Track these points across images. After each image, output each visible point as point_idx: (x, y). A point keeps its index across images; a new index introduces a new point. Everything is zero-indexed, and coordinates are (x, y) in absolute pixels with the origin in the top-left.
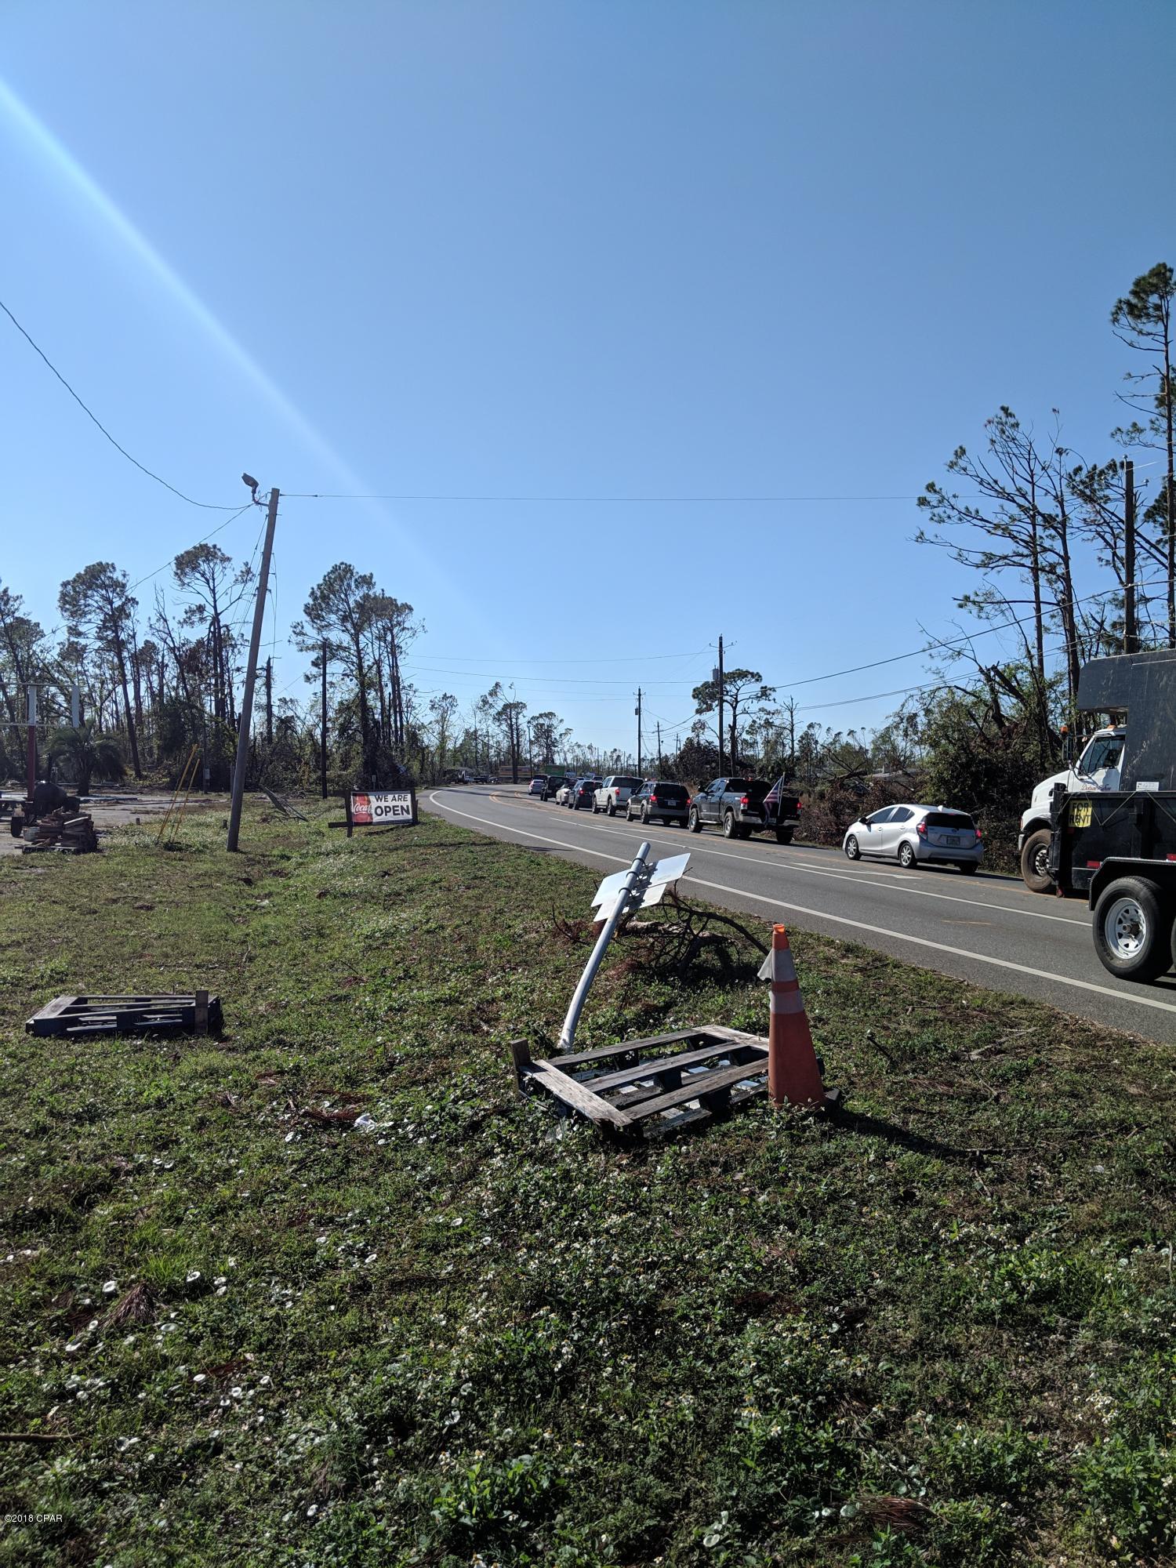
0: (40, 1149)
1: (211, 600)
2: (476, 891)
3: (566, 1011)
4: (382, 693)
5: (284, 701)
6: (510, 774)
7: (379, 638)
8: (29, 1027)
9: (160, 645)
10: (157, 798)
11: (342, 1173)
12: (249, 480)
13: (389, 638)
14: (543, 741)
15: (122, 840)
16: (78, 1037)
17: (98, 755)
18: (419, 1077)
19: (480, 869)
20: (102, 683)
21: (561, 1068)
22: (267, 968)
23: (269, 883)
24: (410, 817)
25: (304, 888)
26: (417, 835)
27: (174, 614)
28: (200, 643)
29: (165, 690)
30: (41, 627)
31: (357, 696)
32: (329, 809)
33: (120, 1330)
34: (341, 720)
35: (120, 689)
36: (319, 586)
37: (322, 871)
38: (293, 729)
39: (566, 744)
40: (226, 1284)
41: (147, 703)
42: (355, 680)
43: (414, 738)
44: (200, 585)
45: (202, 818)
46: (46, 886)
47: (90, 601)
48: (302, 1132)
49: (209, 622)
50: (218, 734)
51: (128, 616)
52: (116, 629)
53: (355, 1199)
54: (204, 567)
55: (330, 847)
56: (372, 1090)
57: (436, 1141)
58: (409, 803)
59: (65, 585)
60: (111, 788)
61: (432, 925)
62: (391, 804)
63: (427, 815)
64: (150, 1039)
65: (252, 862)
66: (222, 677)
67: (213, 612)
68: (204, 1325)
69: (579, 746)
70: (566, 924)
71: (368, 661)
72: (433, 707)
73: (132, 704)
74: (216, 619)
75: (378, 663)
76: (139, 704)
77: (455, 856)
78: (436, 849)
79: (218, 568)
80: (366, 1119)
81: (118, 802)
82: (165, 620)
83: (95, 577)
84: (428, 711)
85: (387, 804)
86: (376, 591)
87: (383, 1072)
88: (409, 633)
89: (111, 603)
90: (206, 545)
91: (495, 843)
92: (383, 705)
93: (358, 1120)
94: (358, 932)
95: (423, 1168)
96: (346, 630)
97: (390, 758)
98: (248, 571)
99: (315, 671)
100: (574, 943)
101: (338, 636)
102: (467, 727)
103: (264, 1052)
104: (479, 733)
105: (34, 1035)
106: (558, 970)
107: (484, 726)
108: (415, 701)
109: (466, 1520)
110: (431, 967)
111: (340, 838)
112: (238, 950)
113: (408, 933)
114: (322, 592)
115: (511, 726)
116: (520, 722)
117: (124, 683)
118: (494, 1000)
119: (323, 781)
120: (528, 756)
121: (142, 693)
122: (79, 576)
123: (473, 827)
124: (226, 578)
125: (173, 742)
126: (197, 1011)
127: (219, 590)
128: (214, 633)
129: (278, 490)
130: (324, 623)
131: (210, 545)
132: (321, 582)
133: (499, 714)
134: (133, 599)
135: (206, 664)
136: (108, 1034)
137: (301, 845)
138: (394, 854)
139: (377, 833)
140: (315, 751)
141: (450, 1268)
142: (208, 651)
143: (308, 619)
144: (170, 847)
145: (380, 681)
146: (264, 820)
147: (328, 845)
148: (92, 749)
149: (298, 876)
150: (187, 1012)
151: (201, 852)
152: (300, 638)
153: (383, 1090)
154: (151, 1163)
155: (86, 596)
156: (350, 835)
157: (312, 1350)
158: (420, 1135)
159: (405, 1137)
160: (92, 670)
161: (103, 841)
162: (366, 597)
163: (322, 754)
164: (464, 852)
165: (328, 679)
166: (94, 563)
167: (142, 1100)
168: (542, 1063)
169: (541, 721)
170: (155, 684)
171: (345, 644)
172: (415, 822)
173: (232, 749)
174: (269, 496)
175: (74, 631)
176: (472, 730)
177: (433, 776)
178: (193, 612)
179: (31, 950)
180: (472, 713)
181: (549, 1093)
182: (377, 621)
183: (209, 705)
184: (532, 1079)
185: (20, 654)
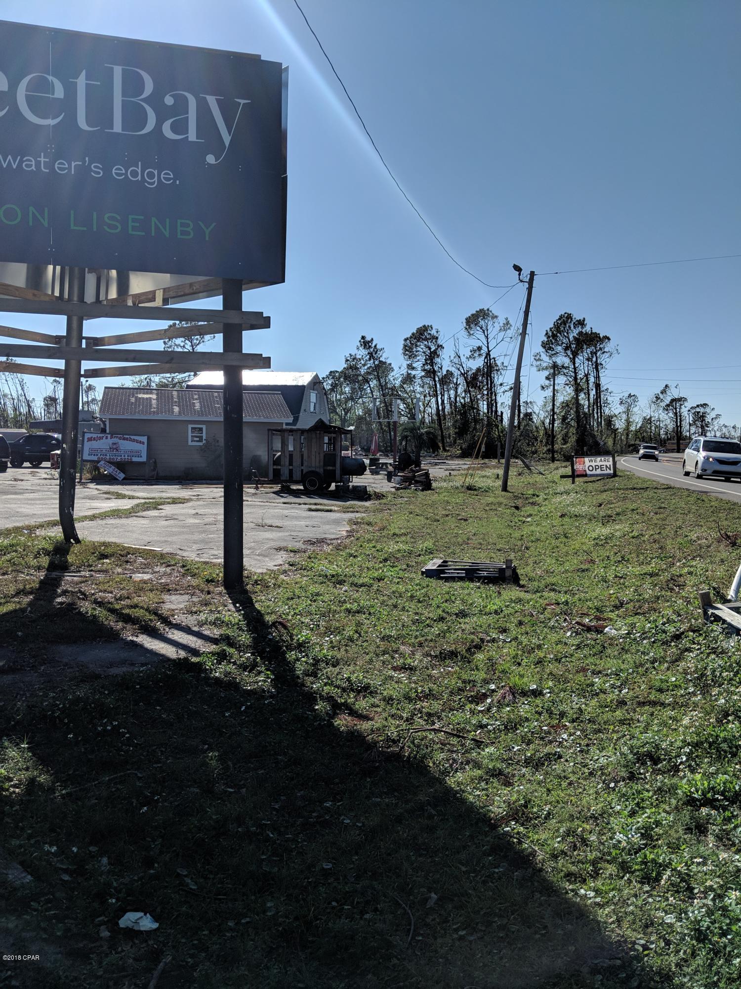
0: (443, 626)
1: (485, 343)
2: (662, 516)
3: (731, 583)
4: (589, 395)
5: (526, 403)
6: (675, 447)
7: (588, 359)
8: (423, 573)
9: (456, 373)
10: (457, 462)
11: (602, 652)
12: (517, 268)
13: (594, 359)
14: (699, 424)
15: (444, 484)
16: (447, 579)
17: (425, 438)
18: (639, 611)
19: (663, 503)
20: (425, 396)
21: (731, 608)
22: (537, 553)
23: (529, 509)
24: (612, 472)
25: (551, 512)
26: (616, 483)
27: (465, 352)
28: (478, 370)
29: (458, 399)
30: (392, 366)
31: (573, 398)
32: (557, 468)
33: (500, 705)
34: (562, 414)
35: (433, 400)
36: (551, 329)
37: (560, 503)
38: (531, 419)
39: (716, 425)
40: (549, 693)
41: (447, 407)
42: (572, 388)
43: (609, 421)
44: (479, 334)
45: (484, 473)
46: (411, 507)
47: (419, 349)
48: (575, 632)
49: (484, 357)
50: (490, 424)
51: (438, 356)
52: (432, 364)
53: (611, 665)
54: (482, 323)
55: (563, 490)
56: (612, 615)
57: (654, 642)
58: (611, 463)
59: (406, 340)
60: (430, 456)
61: (635, 533)
62: (600, 464)
63: (622, 471)
64: (483, 583)
65: (516, 497)
66: (491, 390)
67: (486, 350)
68: (542, 707)
69: (726, 427)
70: (727, 535)
71: (581, 375)
72: (621, 403)
73: (440, 408)
74: (488, 354)
75: (587, 376)
76: (443, 409)
77: (646, 494)
78: (632, 491)
79: (490, 323)
80: (611, 629)
81: (436, 464)
82: (459, 357)
83: (422, 334)
84: (618, 406)
85: (596, 464)
86: (587, 329)
87: (617, 607)
88: (608, 354)
89: (430, 349)
90: (483, 310)
91: (671, 488)
92: (589, 403)
93: (607, 629)
94: (589, 536)
95: (648, 654)
96: (567, 356)
97: (594, 436)
98: (508, 323)
99: (547, 382)
100: (733, 546)
101: (562, 360)
102: (645, 415)
103: (545, 594)
104: (653, 419)
105: (426, 577)
106: (722, 561)
107: (656, 415)
108: (610, 399)
109: (696, 796)
110: (638, 556)
111: (567, 484)
112: (519, 543)
113: (620, 538)
114: (553, 333)
115: (676, 414)
116: (682, 410)
117: (436, 396)
118: (681, 575)
119: (552, 451)
120: (688, 434)
121: (445, 402)
122: (413, 334)
123: (654, 479)
124: (494, 329)
125: (463, 429)
126: (506, 571)
127: (491, 337)
128: (487, 363)
129: (534, 272)
130: (553, 352)
131: (485, 309)
132: (552, 326)
133: (668, 405)
134: (441, 346)
135: (482, 382)
136: (461, 579)
137: (544, 488)
138: (605, 494)
139: (591, 482)
140: (546, 433)
141: (671, 699)
142: (483, 374)
143: (544, 350)
144: (470, 488)
145: (588, 387)
146: (520, 475)
147: (561, 489)
148: (422, 434)
149: (545, 505)
150: (502, 570)
151: (487, 491)
152: (538, 363)
153: (618, 616)
154: (499, 638)
155: (416, 346)
156: (573, 482)
157: (599, 724)
158: (644, 639)
159: (635, 639)
160: (419, 389)
161: (434, 485)
162: (581, 333)
163: (550, 436)
164: (650, 493)
165: (556, 388)
166: (421, 326)
167: (487, 610)
168: (719, 606)
169: (698, 410)
170: (452, 396)
171: (566, 365)
172: (615, 475)
173: (497, 433)
174: (529, 276)
175: (411, 367)
176: (648, 417)
177: (622, 448)
178: (475, 351)
179: (412, 537)
180: (648, 406)
181: (724, 621)
182: (587, 348)
183: (483, 407)
184: (712, 613)
185: (382, 380)
